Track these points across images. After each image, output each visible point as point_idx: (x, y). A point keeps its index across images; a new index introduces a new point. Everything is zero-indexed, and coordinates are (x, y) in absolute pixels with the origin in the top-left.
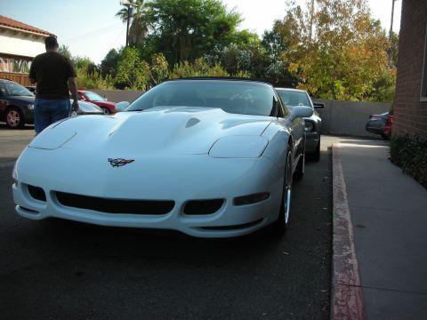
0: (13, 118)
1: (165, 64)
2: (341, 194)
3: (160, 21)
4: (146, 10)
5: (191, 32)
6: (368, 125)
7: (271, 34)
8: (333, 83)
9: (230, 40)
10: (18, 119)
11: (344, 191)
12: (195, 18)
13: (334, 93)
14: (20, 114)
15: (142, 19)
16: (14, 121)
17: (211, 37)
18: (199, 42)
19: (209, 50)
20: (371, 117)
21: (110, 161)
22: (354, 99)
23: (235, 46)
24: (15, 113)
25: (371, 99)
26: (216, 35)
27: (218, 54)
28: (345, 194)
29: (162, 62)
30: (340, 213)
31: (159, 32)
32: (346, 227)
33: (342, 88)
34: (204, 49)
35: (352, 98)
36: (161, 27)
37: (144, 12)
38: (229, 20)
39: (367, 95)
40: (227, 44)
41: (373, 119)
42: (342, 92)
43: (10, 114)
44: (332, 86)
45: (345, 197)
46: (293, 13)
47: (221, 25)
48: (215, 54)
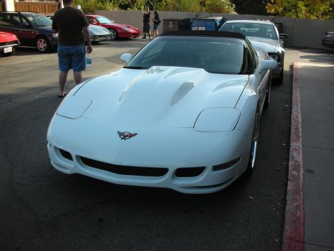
0: (42, 45)
2: (297, 129)
6: (324, 41)
8: (296, 4)
10: (45, 45)
11: (300, 126)
13: (297, 12)
14: (47, 41)
16: (42, 47)
20: (327, 34)
21: (120, 134)
22: (313, 18)
24: (43, 40)
25: (328, 17)
28: (300, 130)
30: (295, 155)
32: (299, 172)
33: (303, 8)
35: (312, 16)
39: (324, 14)
41: (328, 36)
42: (304, 12)
43: (39, 42)
44: (295, 6)
45: (300, 134)
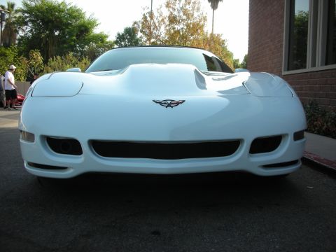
1: (40, 59)
3: (30, 25)
4: (17, 15)
5: (57, 34)
7: (123, 35)
9: (90, 40)
12: (61, 22)
15: (14, 23)
17: (74, 38)
18: (64, 42)
19: (72, 48)
23: (94, 45)
26: (78, 36)
27: (80, 51)
29: (38, 57)
31: (30, 34)
34: (68, 48)
36: (32, 30)
37: (15, 17)
38: (89, 24)
40: (88, 43)
46: (147, 16)
47: (83, 28)
48: (77, 52)
